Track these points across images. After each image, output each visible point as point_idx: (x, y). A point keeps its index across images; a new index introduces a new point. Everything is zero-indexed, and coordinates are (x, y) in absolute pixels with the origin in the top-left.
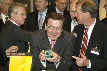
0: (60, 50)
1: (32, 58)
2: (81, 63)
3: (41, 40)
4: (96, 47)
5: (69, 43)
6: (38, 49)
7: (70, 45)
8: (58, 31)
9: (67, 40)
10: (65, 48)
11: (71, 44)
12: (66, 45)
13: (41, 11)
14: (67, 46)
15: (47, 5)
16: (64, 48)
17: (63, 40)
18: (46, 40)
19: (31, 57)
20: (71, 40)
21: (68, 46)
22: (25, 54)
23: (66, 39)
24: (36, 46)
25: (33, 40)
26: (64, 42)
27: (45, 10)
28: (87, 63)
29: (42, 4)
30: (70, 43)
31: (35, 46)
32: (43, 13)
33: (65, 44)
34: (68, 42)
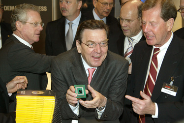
0: (104, 85)
1: (54, 100)
2: (141, 108)
3: (71, 68)
4: (172, 83)
5: (118, 72)
6: (66, 84)
7: (120, 77)
9: (115, 68)
10: (112, 82)
11: (123, 76)
12: (114, 76)
13: (69, 18)
15: (79, 8)
16: (110, 82)
17: (108, 68)
18: (80, 68)
19: (54, 97)
20: (123, 68)
21: (117, 79)
22: (43, 93)
23: (113, 66)
24: (62, 79)
25: (58, 67)
26: (110, 72)
27: (77, 16)
28: (152, 109)
29: (71, 5)
30: (120, 72)
31: (60, 78)
32: (73, 22)
33: (112, 74)
34: (116, 72)
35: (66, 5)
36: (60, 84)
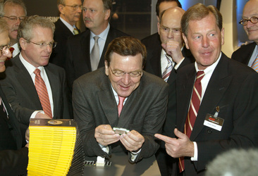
0: (138, 114)
1: (75, 131)
3: (97, 92)
4: (216, 114)
5: (156, 98)
6: (90, 112)
7: (158, 104)
8: (132, 78)
9: (152, 94)
10: (148, 110)
11: (161, 102)
12: (150, 102)
13: (95, 30)
14: (151, 104)
15: (106, 18)
16: (147, 108)
17: (143, 93)
18: (108, 93)
19: (75, 128)
20: (162, 92)
21: (154, 106)
22: (61, 123)
23: (150, 90)
24: (86, 105)
26: (146, 98)
27: (104, 29)
29: (97, 14)
30: (158, 98)
31: (84, 104)
32: (100, 36)
33: (148, 100)
34: (153, 98)
35: (91, 14)
36: (83, 112)
